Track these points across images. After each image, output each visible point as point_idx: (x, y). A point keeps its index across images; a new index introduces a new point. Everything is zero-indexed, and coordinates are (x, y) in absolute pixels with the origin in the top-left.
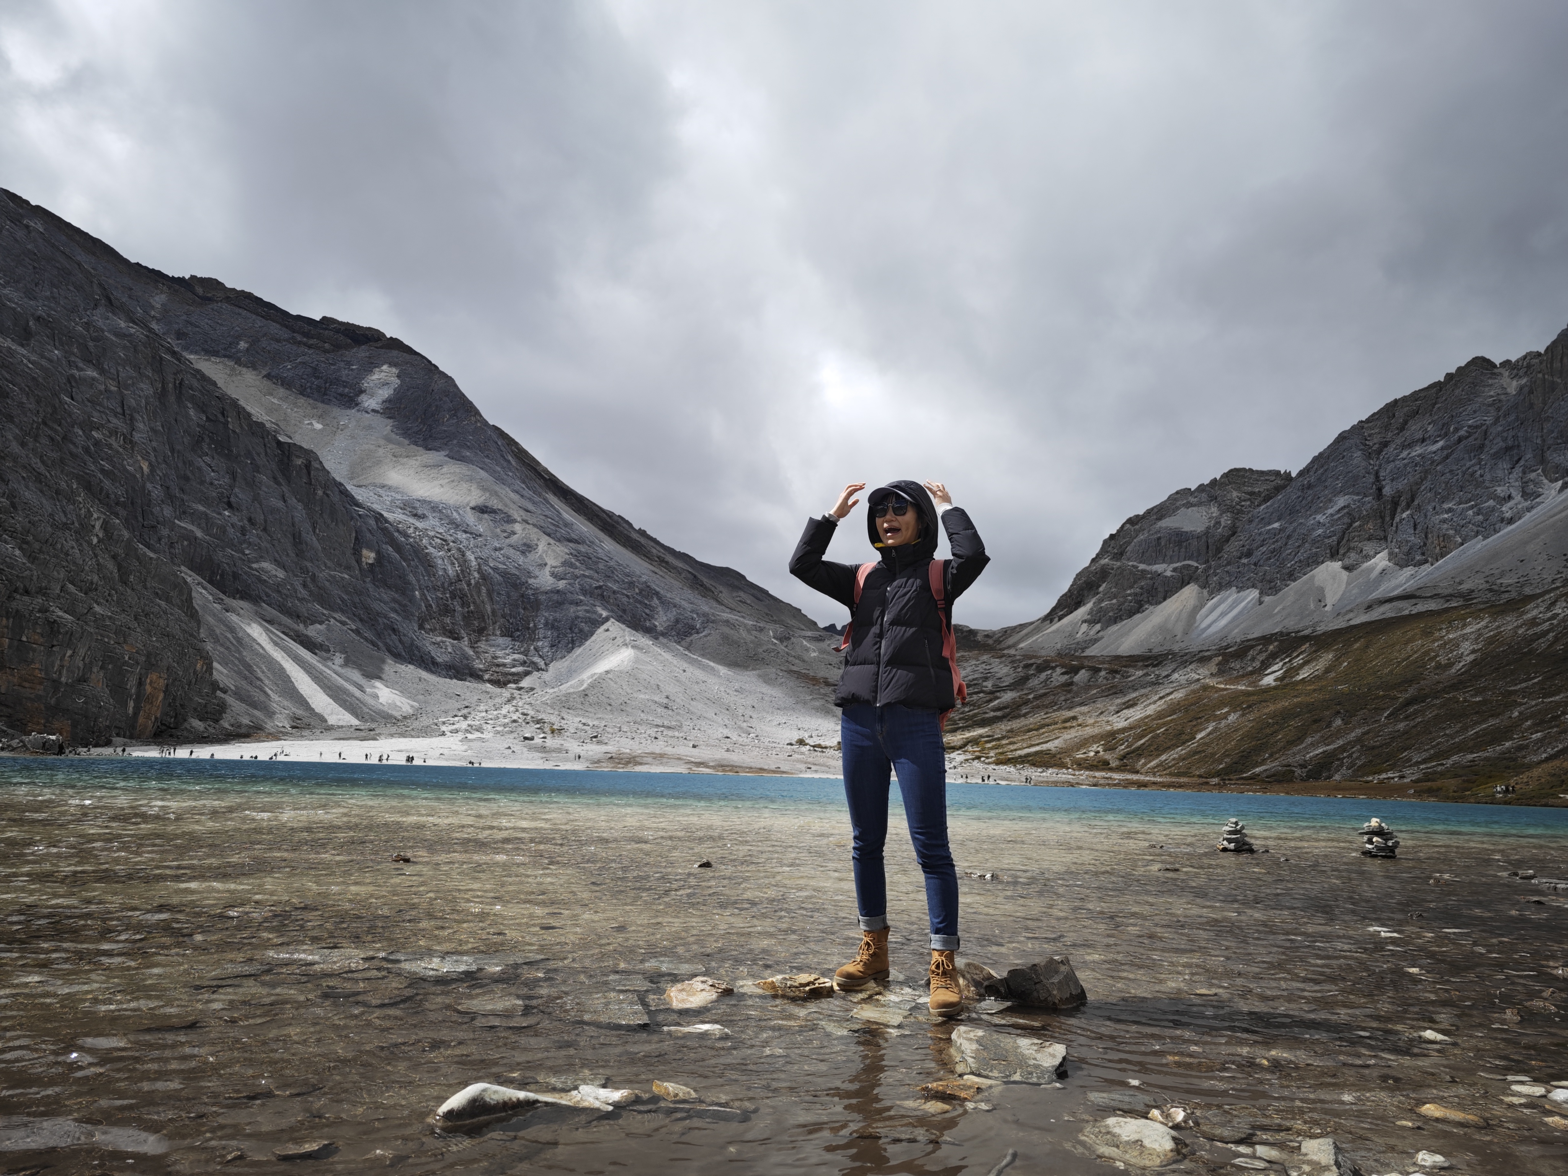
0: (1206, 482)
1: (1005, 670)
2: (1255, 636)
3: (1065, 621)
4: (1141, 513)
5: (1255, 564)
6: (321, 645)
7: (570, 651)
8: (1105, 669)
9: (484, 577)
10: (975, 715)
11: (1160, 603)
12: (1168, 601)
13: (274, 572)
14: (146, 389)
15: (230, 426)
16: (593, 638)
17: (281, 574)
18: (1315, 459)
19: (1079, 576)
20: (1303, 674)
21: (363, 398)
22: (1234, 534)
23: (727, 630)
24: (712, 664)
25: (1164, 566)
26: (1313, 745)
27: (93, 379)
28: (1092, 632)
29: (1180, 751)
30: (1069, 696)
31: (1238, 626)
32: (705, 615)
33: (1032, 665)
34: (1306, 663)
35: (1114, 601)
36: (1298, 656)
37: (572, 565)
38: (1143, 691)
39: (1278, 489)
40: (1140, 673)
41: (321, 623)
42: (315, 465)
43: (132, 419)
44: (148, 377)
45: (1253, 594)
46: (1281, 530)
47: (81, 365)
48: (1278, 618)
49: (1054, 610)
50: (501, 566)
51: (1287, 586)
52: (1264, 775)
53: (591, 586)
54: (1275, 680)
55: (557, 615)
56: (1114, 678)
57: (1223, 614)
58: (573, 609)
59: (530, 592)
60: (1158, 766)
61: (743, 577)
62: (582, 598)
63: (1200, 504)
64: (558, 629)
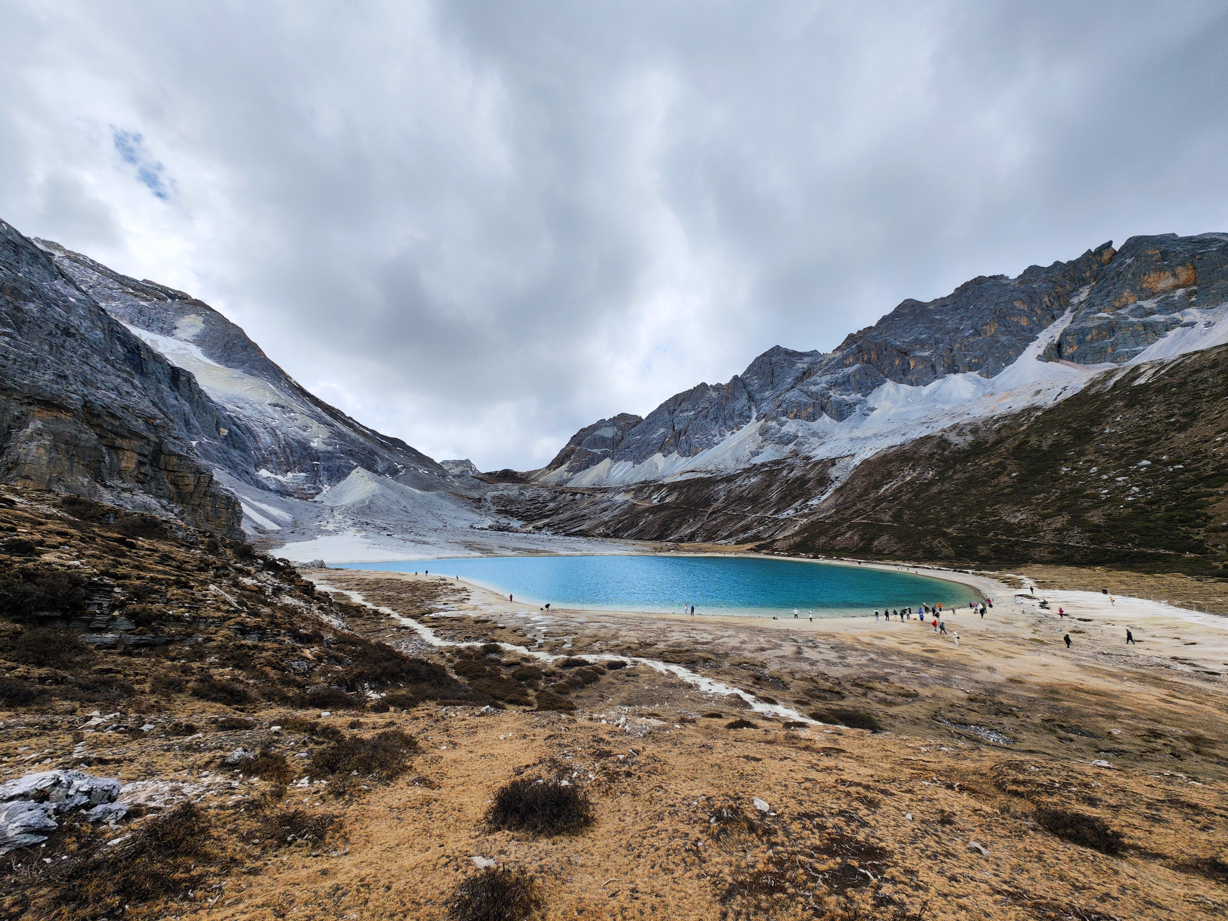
0: (611, 417)
3: (558, 470)
5: (631, 452)
7: (338, 482)
8: (585, 493)
9: (288, 444)
11: (596, 465)
12: (599, 465)
16: (350, 476)
18: (651, 413)
19: (561, 451)
20: (668, 499)
21: (176, 331)
22: (623, 439)
24: (412, 489)
25: (597, 450)
28: (569, 477)
31: (628, 476)
32: (402, 464)
34: (666, 495)
35: (577, 463)
36: (663, 492)
37: (333, 438)
39: (639, 423)
40: (600, 496)
42: (193, 381)
45: (631, 463)
46: (640, 439)
48: (642, 474)
49: (551, 465)
50: (295, 437)
51: (644, 461)
53: (345, 449)
54: (658, 502)
55: (329, 464)
56: (591, 497)
57: (620, 471)
58: (338, 461)
59: (313, 451)
62: (341, 455)
63: (609, 426)
64: (331, 471)
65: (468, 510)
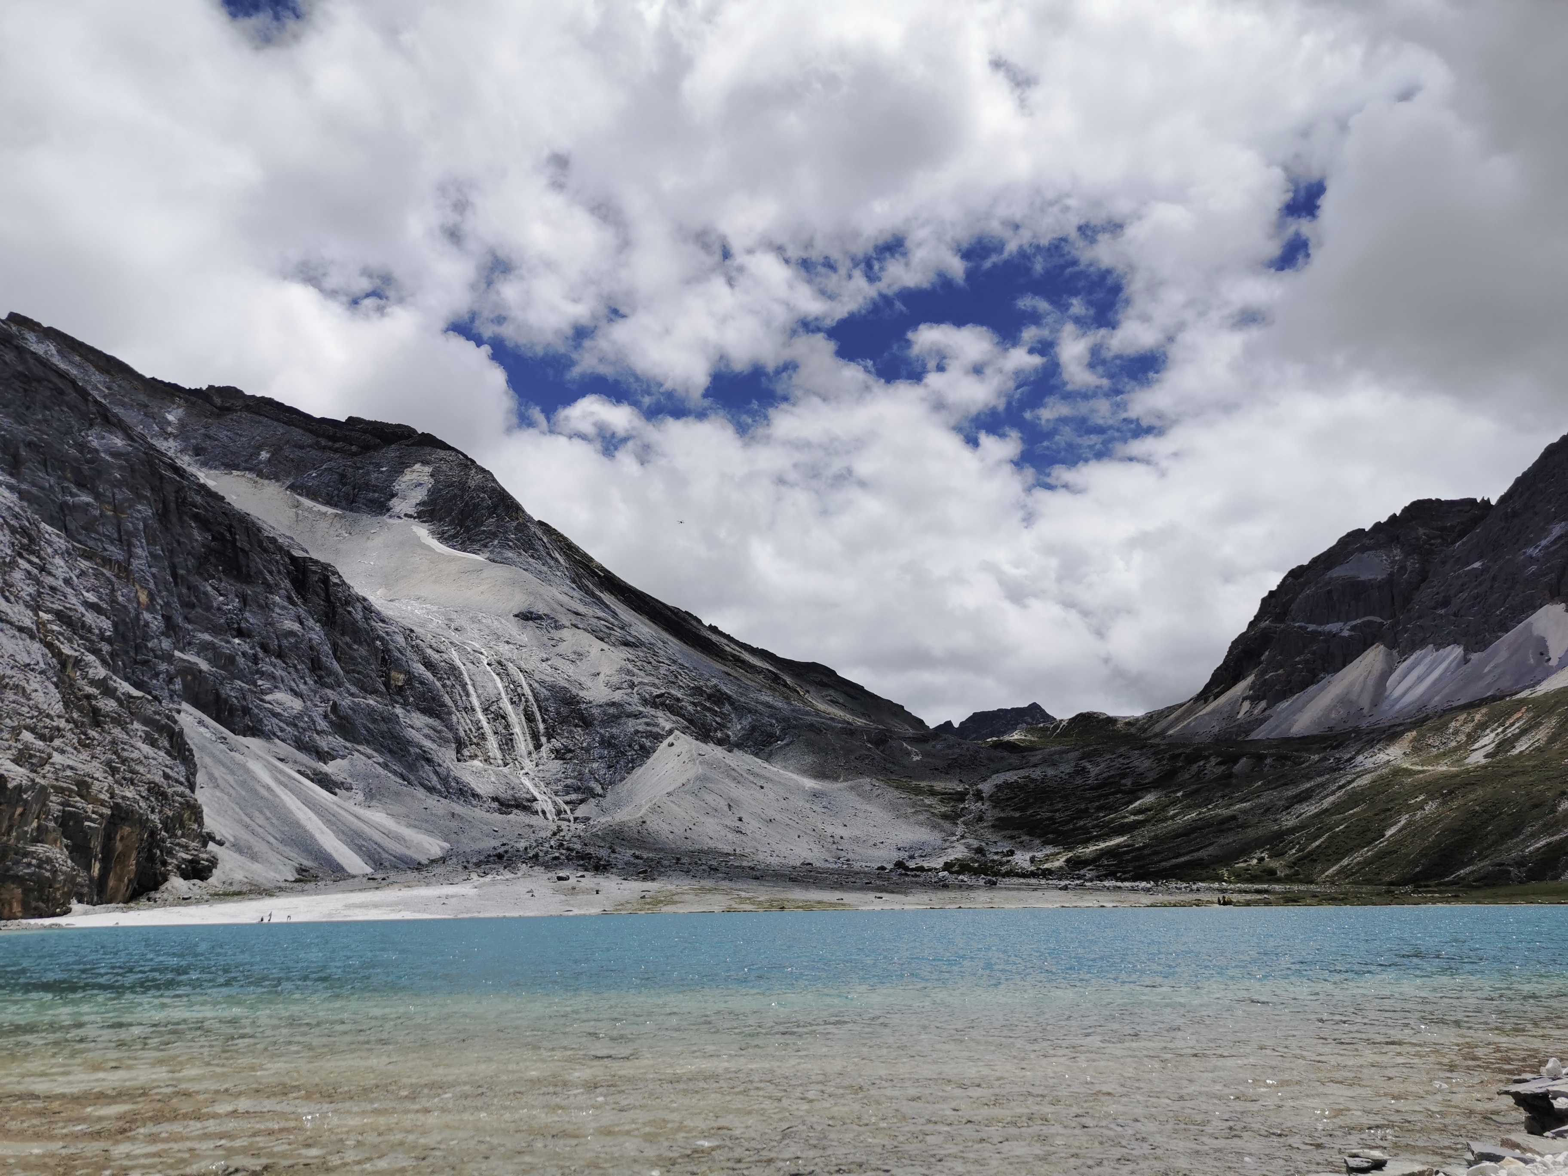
0: (1384, 519)
1: (1147, 763)
2: (1462, 702)
3: (1222, 699)
4: (1306, 563)
5: (1455, 615)
6: (342, 783)
7: (630, 771)
8: (1272, 755)
10: (1113, 820)
11: (1339, 670)
12: (1349, 667)
13: (289, 704)
14: (145, 510)
15: (238, 544)
16: (655, 755)
17: (297, 705)
18: (1518, 481)
19: (1235, 644)
20: (1522, 746)
21: (394, 502)
22: (1424, 579)
23: (812, 736)
24: (795, 776)
25: (1340, 625)
26: (1534, 836)
27: (88, 504)
28: (1256, 712)
29: (1366, 852)
30: (1227, 791)
31: (1437, 693)
32: (786, 720)
33: (1180, 754)
34: (1524, 732)
35: (1281, 672)
36: (1512, 724)
37: (629, 672)
38: (1319, 780)
39: (1475, 521)
40: (1316, 757)
41: (343, 757)
42: (334, 579)
43: (130, 545)
44: (146, 498)
45: (1456, 651)
46: (1485, 570)
47: (75, 490)
48: (1489, 679)
49: (1208, 687)
50: (548, 679)
51: (1498, 638)
52: (1471, 878)
53: (651, 694)
54: (1486, 757)
55: (614, 730)
56: (1283, 765)
57: (1420, 679)
58: (631, 723)
59: (583, 706)
60: (1339, 872)
61: (833, 673)
62: (641, 709)
63: (1377, 546)
64: (614, 746)
65: (921, 824)
